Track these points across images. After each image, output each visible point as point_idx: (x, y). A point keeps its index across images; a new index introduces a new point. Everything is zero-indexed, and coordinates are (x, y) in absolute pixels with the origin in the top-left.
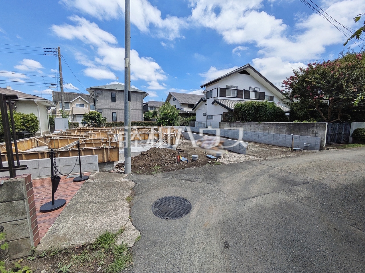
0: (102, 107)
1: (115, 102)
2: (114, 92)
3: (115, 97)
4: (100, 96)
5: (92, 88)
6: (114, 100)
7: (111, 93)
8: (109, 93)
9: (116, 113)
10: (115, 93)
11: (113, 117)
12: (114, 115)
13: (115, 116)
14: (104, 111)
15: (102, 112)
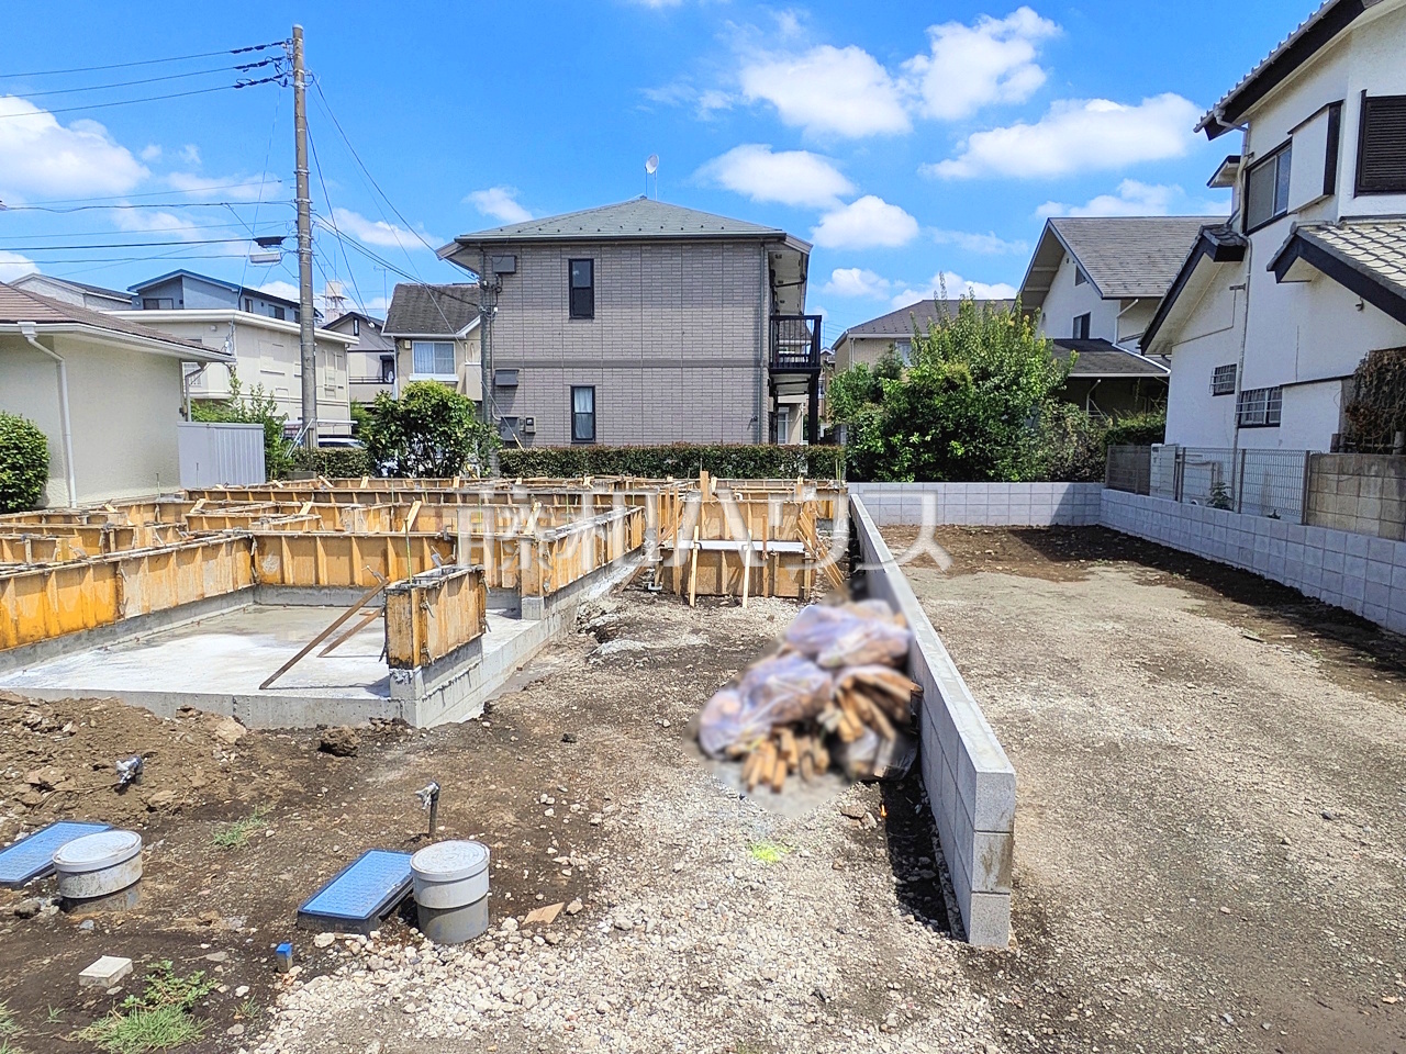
0: (518, 355)
1: (590, 316)
2: (585, 254)
3: (591, 288)
4: (508, 286)
5: (466, 245)
6: (582, 304)
7: (571, 261)
8: (556, 262)
9: (593, 388)
10: (592, 260)
11: (574, 415)
12: (583, 404)
13: (590, 410)
14: (526, 379)
15: (515, 387)
